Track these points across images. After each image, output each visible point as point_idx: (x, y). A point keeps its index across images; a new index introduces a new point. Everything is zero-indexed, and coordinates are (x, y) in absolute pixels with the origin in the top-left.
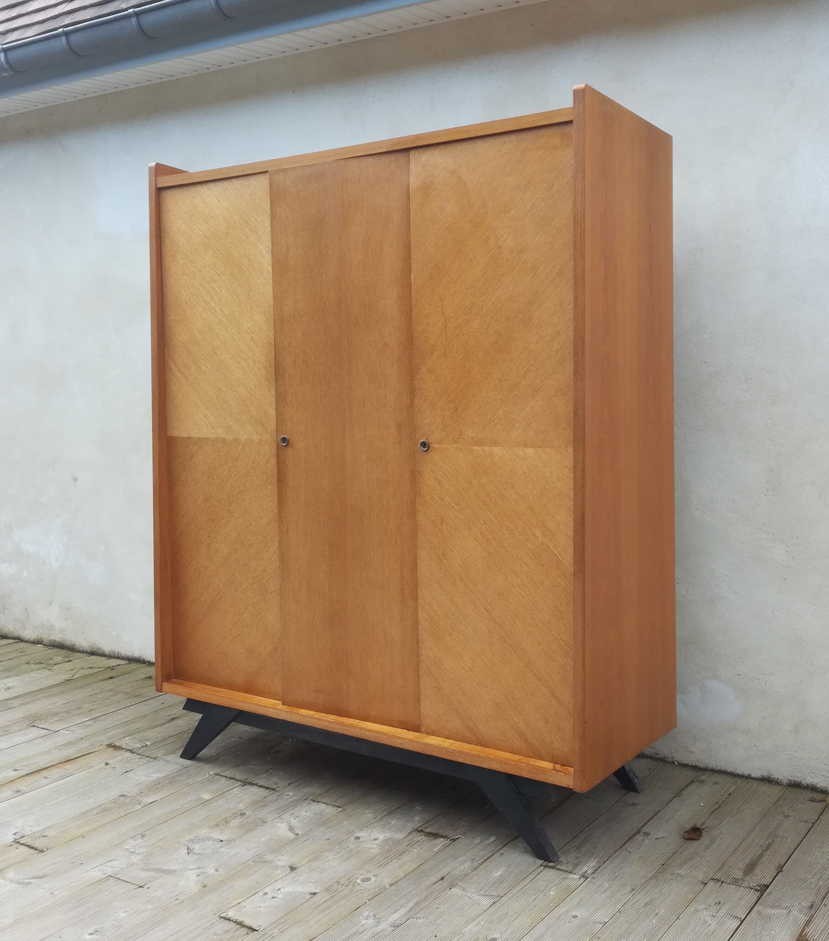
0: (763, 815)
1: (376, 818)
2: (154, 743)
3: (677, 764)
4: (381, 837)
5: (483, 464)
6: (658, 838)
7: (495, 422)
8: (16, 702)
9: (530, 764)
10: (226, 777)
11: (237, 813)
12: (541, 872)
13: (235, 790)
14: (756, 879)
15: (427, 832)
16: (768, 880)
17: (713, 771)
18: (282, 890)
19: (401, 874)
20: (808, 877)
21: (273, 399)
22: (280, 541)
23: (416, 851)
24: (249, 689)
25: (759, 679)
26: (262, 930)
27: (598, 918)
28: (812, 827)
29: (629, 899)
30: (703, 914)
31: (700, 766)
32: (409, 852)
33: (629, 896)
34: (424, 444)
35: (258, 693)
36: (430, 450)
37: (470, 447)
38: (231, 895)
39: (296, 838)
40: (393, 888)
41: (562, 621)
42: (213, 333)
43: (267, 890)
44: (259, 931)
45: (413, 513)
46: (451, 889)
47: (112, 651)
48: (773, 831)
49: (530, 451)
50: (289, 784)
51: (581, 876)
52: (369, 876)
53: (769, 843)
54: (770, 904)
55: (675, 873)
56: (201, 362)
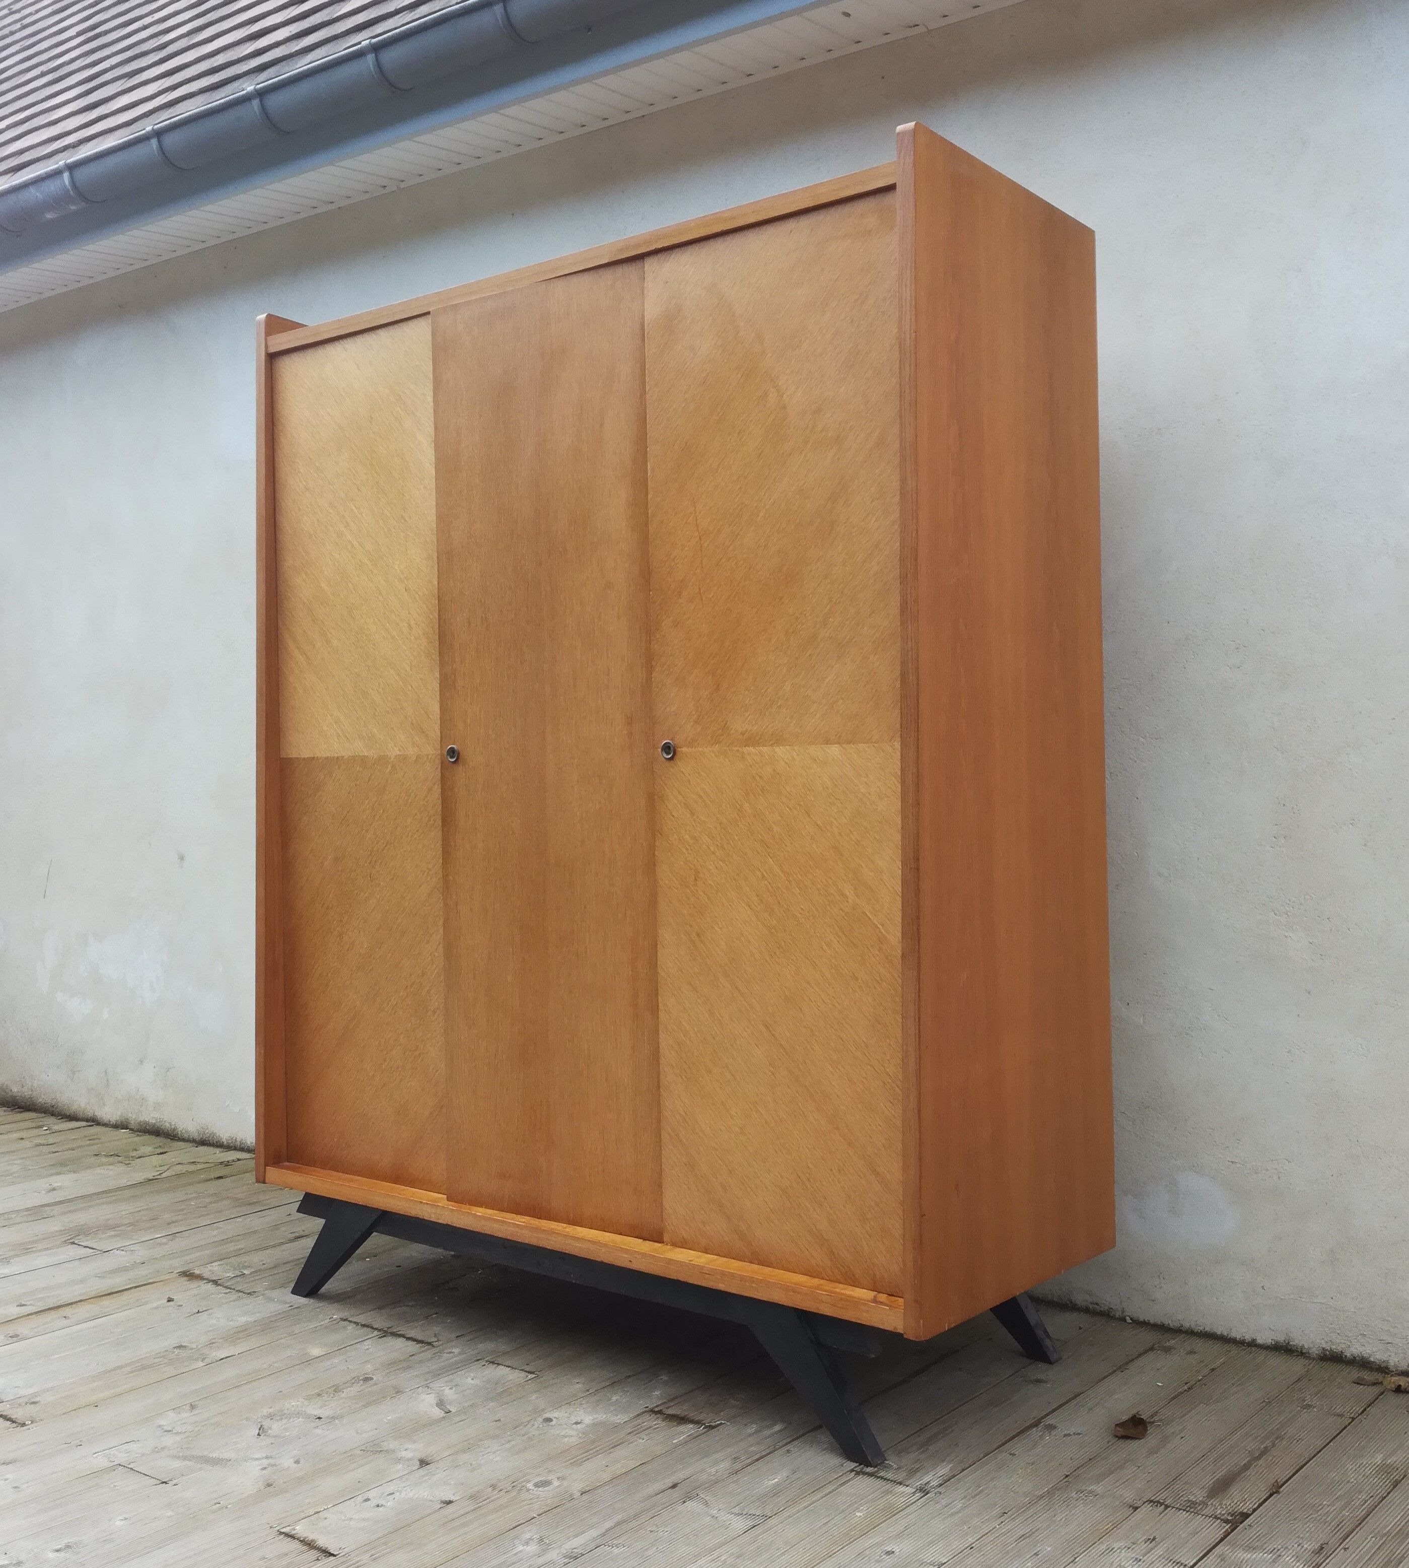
0: (1264, 1404)
1: (588, 1391)
2: (256, 1272)
3: (1129, 1320)
4: (588, 1419)
5: (760, 777)
6: (1069, 1435)
7: (779, 704)
8: (57, 1209)
9: (835, 1293)
10: (357, 1323)
11: (358, 1377)
12: (849, 1481)
13: (366, 1343)
14: (1228, 1504)
15: (668, 1415)
16: (1251, 1506)
17: (1192, 1333)
18: (397, 1495)
19: (606, 1476)
20: (1325, 1503)
21: (436, 686)
22: (446, 921)
23: (641, 1441)
24: (399, 1177)
25: (1267, 1170)
26: (343, 1556)
27: (931, 1556)
28: (1349, 1424)
29: (993, 1529)
30: (1118, 1557)
31: (1169, 1324)
32: (629, 1444)
33: (996, 1524)
34: (667, 748)
35: (412, 1182)
36: (676, 757)
37: (740, 749)
38: (307, 1501)
39: (444, 1417)
40: (585, 1497)
41: (888, 1040)
42: (350, 585)
43: (370, 1495)
44: (337, 1557)
45: (651, 865)
46: (684, 1502)
47: (232, 1139)
48: (1278, 1429)
49: (834, 750)
50: (457, 1337)
51: (917, 1490)
52: (550, 1478)
53: (1266, 1448)
54: (1245, 1543)
55: (1086, 1490)
56: (331, 633)
